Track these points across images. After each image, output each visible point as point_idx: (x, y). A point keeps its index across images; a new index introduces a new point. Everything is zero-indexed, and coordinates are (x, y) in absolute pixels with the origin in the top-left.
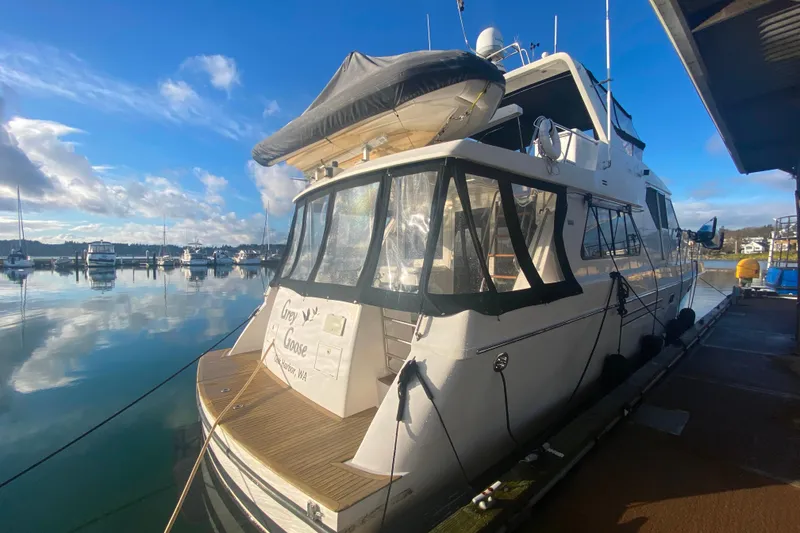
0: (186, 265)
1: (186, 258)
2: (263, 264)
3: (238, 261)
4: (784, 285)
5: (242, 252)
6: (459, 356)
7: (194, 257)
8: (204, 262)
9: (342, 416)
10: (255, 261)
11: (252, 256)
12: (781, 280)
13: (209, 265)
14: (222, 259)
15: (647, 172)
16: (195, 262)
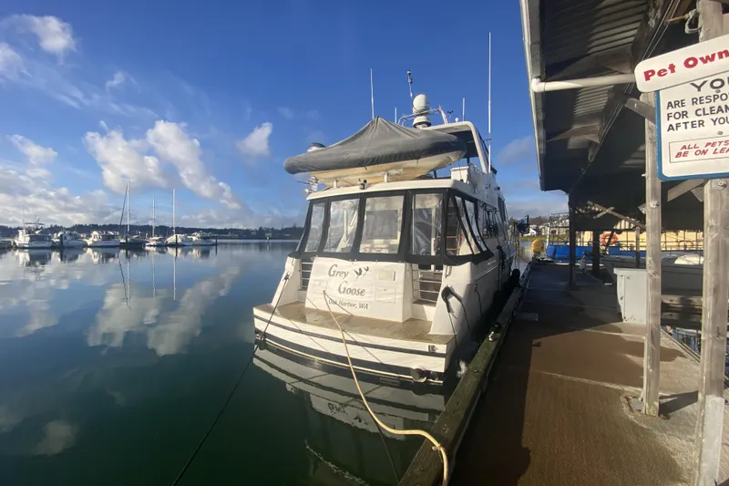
0: (22, 248)
1: (23, 239)
2: (122, 246)
3: (89, 242)
4: (557, 256)
5: (95, 233)
6: (469, 283)
7: (33, 238)
8: (47, 244)
9: (401, 321)
10: (112, 243)
11: (109, 238)
12: (555, 253)
13: (54, 247)
14: (69, 241)
15: (499, 189)
16: (34, 244)
